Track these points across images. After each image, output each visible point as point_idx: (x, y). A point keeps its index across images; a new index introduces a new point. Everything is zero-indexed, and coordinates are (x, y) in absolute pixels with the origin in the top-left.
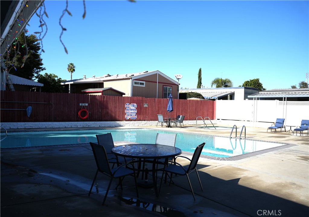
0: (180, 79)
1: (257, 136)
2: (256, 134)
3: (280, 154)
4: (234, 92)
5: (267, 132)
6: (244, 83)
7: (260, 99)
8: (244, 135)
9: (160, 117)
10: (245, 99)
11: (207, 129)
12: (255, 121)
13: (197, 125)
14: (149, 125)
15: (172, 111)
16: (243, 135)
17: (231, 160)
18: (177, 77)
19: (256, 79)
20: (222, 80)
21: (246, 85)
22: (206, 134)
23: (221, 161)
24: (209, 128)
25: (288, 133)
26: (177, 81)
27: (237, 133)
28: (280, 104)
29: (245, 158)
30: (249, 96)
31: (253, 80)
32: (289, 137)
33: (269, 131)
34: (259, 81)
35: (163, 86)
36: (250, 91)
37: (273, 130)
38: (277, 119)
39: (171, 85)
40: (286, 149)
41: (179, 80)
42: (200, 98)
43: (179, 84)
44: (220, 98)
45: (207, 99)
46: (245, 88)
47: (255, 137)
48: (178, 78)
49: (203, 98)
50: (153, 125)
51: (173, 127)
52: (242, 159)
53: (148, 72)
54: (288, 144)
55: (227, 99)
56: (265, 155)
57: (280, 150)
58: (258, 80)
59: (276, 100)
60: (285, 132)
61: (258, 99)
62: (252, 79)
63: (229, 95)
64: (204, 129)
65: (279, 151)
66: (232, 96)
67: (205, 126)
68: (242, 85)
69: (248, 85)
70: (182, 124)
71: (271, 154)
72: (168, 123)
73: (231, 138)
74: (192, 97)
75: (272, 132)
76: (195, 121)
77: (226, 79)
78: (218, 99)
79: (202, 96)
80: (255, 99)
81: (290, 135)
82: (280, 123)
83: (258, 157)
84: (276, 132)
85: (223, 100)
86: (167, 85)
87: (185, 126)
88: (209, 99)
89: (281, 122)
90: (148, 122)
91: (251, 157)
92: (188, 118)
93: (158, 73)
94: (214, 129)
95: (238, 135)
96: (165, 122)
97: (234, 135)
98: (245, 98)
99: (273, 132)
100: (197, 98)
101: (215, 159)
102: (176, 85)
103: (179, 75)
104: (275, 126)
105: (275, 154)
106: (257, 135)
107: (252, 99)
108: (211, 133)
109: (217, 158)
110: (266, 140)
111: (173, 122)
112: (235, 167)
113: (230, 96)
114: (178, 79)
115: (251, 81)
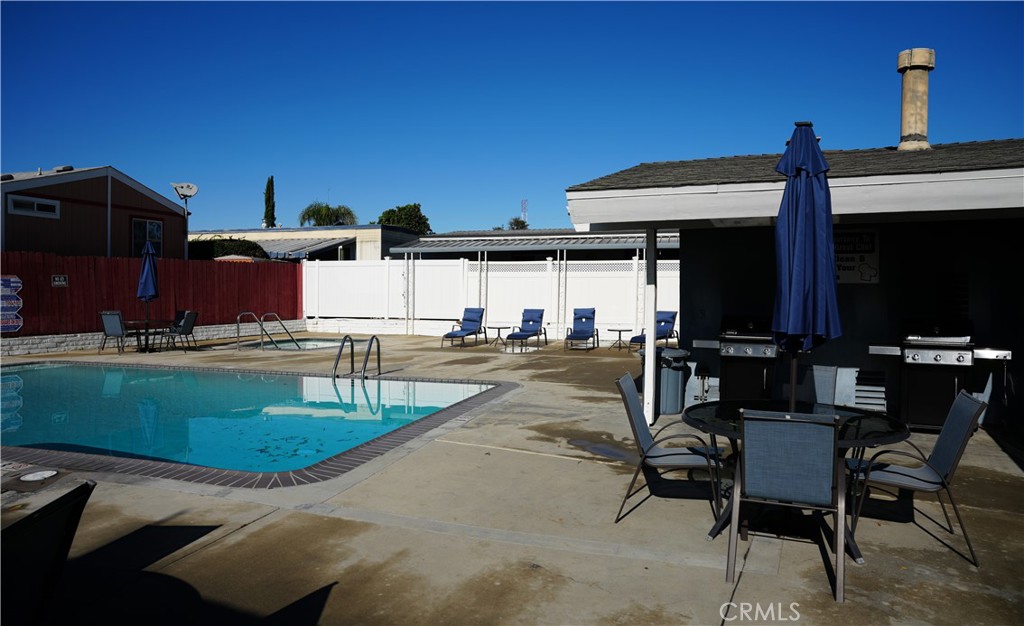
0: (190, 196)
1: (412, 365)
2: (411, 358)
3: (478, 425)
4: (355, 239)
5: (442, 349)
6: (381, 215)
7: (423, 258)
8: (376, 365)
9: (112, 320)
10: (383, 258)
11: (273, 349)
12: (411, 316)
13: (241, 339)
14: (73, 348)
15: (156, 296)
16: (373, 364)
17: (312, 481)
18: (181, 191)
19: (412, 204)
20: (328, 208)
21: (388, 220)
22: (260, 368)
23: (275, 489)
24: (279, 346)
25: (493, 346)
26: (181, 203)
27: (355, 359)
28: (472, 269)
29: (369, 463)
30: (392, 250)
31: (404, 208)
32: (495, 358)
33: (448, 343)
34: (419, 210)
35: (131, 217)
36: (398, 234)
37: (457, 342)
38: (467, 310)
39: (160, 216)
40: (493, 402)
41: (188, 199)
42: (255, 256)
43: (189, 214)
44: (312, 256)
45: (277, 258)
46: (384, 228)
47: (408, 365)
48: (185, 194)
49: (265, 255)
50: (90, 346)
51: (160, 350)
52: (357, 469)
53: (72, 169)
54: (497, 385)
55: (335, 258)
56: (432, 438)
57: (477, 410)
58: (416, 208)
59: (462, 259)
60: (487, 343)
61: (416, 256)
62: (402, 205)
63: (341, 247)
64: (263, 350)
65: (476, 416)
66: (348, 251)
67: (267, 339)
68: (377, 221)
69: (394, 220)
70: (190, 338)
71: (453, 429)
72: (143, 338)
73: (338, 377)
74: (231, 254)
75: (453, 348)
76: (234, 327)
77: (340, 208)
78: (309, 260)
79: (262, 249)
80: (409, 258)
81: (498, 351)
82: (473, 319)
83: (410, 450)
84: (464, 346)
85: (321, 260)
86: (144, 214)
87: (198, 344)
88: (283, 259)
89: (475, 316)
90: (70, 337)
91: (387, 455)
92: (217, 317)
93: (110, 174)
94: (294, 350)
95: (358, 366)
96: (131, 335)
97: (345, 365)
98: (385, 253)
99: (458, 346)
100: (246, 255)
101: (250, 486)
102: (177, 215)
103: (188, 186)
104: (462, 330)
105: (463, 427)
106: (416, 359)
107: (399, 256)
108: (279, 364)
109: (260, 476)
110: (438, 376)
111: (158, 333)
112: (322, 518)
113: (343, 248)
114: (185, 196)
115: (400, 209)
